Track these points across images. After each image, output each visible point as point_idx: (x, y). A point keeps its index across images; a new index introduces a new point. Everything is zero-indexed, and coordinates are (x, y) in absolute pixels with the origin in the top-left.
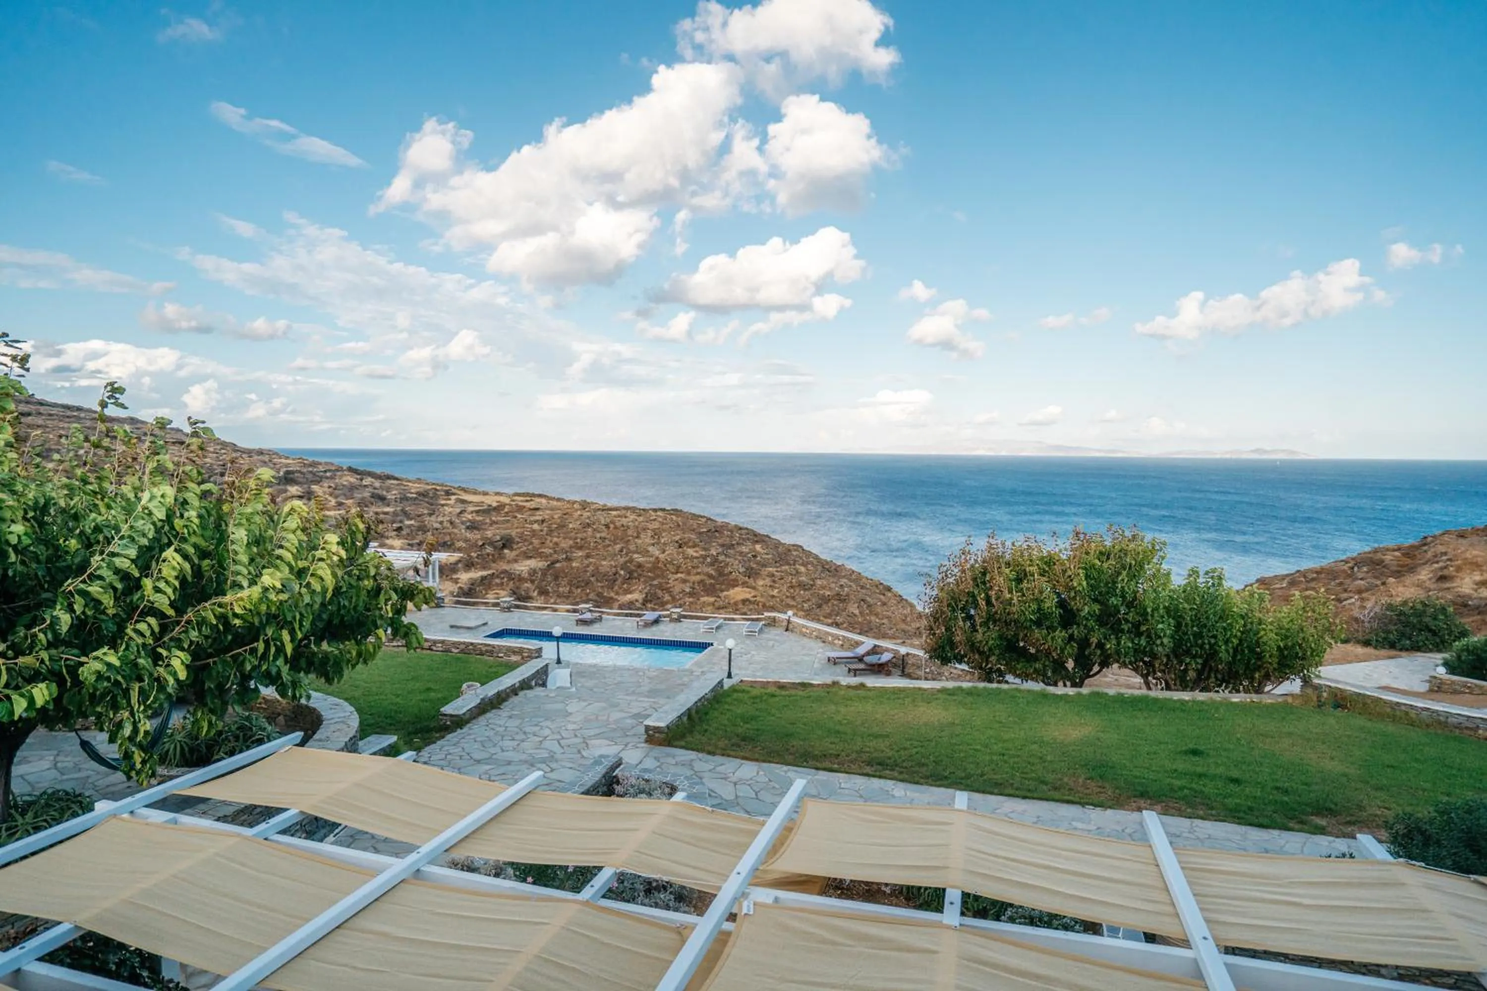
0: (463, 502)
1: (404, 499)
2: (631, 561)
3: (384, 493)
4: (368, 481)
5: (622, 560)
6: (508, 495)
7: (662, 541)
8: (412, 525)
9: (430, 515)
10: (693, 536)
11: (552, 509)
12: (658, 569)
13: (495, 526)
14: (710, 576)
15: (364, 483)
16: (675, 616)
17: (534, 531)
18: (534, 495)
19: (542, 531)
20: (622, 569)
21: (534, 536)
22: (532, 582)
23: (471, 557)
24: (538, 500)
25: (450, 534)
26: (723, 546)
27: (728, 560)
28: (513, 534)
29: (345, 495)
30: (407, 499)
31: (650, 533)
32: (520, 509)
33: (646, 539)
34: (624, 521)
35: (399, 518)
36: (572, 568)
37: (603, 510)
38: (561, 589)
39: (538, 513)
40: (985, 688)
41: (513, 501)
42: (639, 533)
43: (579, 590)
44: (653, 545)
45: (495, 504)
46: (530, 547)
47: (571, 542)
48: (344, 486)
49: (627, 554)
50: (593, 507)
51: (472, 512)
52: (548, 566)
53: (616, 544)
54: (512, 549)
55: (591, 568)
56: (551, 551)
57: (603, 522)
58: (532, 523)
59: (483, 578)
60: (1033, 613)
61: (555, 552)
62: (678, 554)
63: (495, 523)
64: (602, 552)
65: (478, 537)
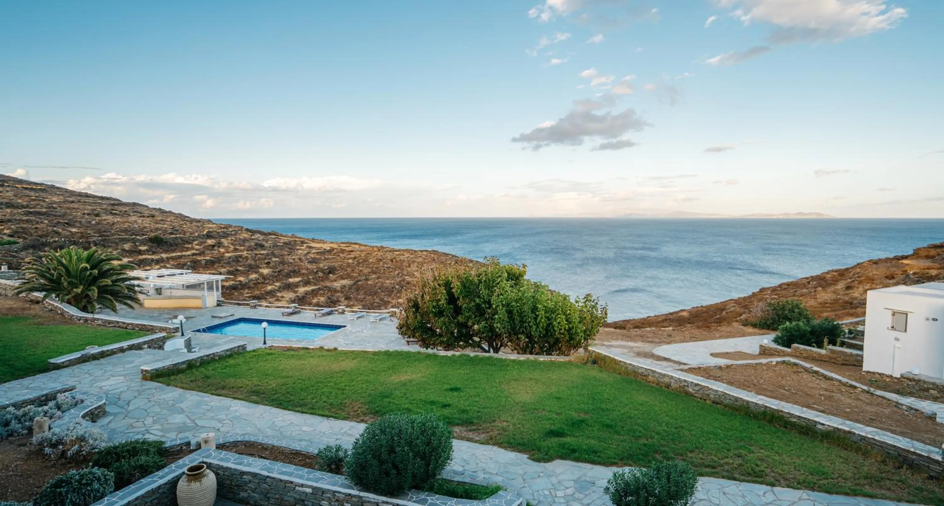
0: (310, 247)
1: (275, 246)
2: (404, 280)
3: (264, 243)
4: (257, 236)
5: (398, 280)
6: (337, 243)
8: (277, 261)
9: (289, 255)
11: (361, 251)
13: (327, 261)
15: (253, 237)
16: (341, 311)
17: (349, 263)
18: (352, 243)
19: (353, 263)
20: (397, 285)
21: (349, 266)
22: (342, 292)
23: (309, 278)
24: (354, 246)
25: (298, 266)
28: (336, 265)
29: (240, 244)
31: (416, 264)
32: (343, 251)
33: (414, 267)
34: (402, 258)
35: (270, 257)
36: (368, 285)
37: (390, 251)
38: (359, 297)
39: (354, 253)
41: (339, 246)
42: (410, 264)
44: (417, 271)
45: (328, 248)
46: (345, 273)
47: (370, 270)
48: (240, 239)
49: (401, 276)
50: (386, 250)
51: (314, 253)
52: (354, 283)
53: (395, 270)
54: (334, 274)
55: (379, 284)
56: (357, 275)
57: (389, 258)
58: (348, 259)
59: (313, 290)
61: (359, 275)
63: (326, 259)
64: (387, 275)
65: (315, 267)
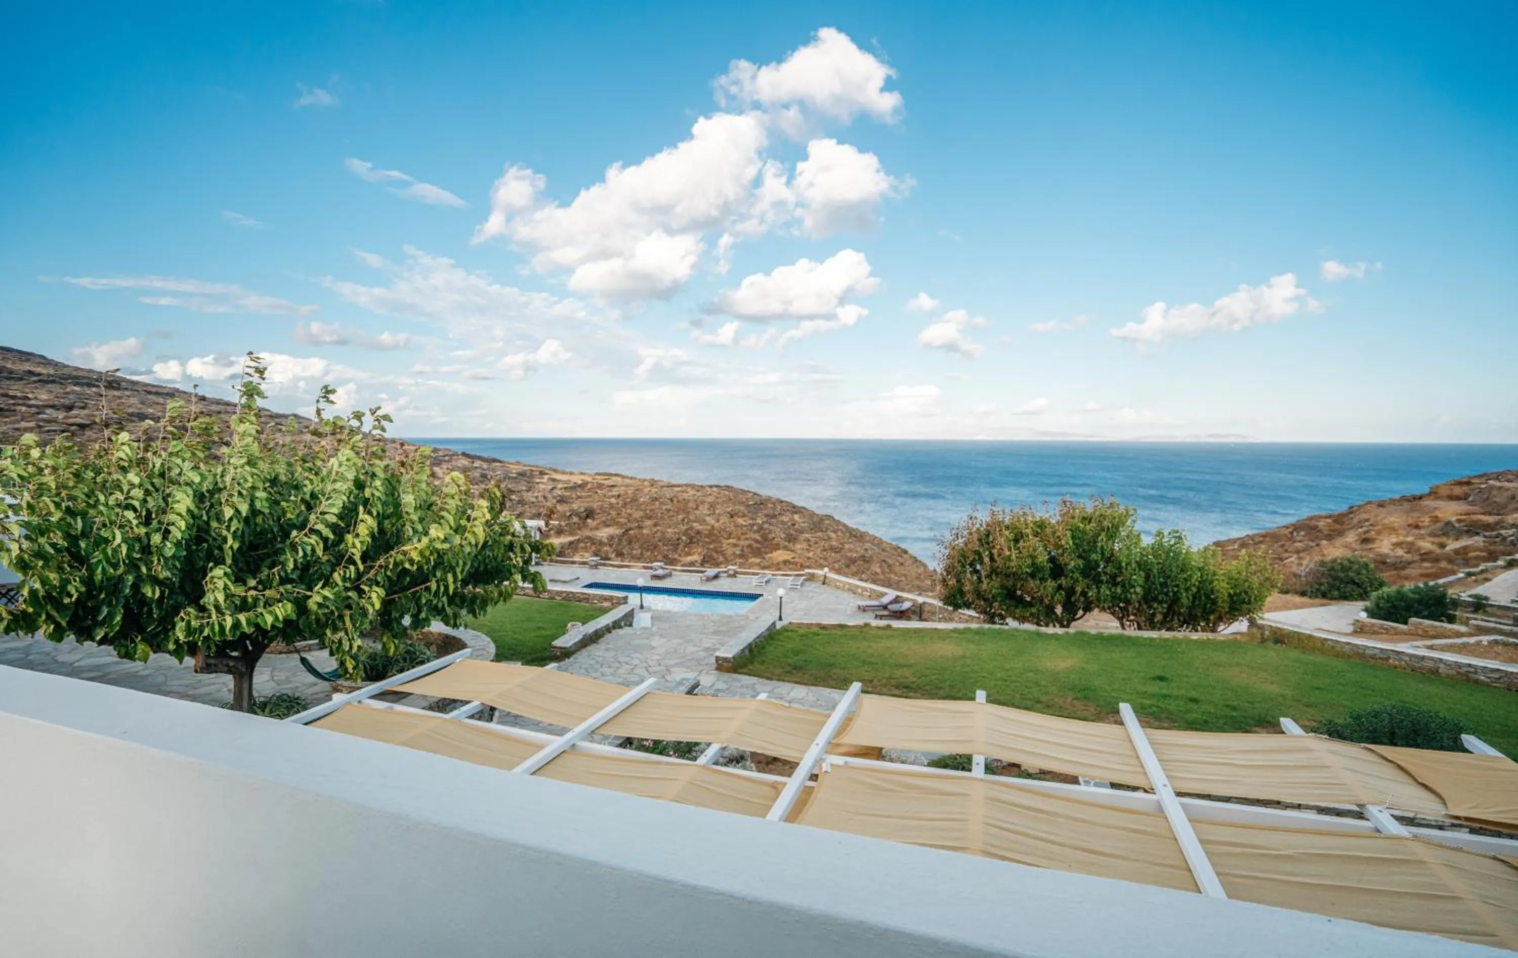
0: (554, 480)
2: (691, 528)
3: (491, 473)
4: (477, 463)
5: (684, 528)
6: (589, 475)
7: (717, 512)
9: (528, 491)
10: (742, 508)
11: (626, 486)
12: (713, 535)
13: (580, 500)
14: (757, 541)
15: (475, 465)
16: (731, 572)
17: (611, 503)
18: (611, 475)
19: (618, 503)
20: (684, 535)
21: (611, 507)
22: (611, 546)
23: (561, 525)
24: (614, 478)
26: (767, 516)
27: (771, 528)
28: (595, 506)
30: (509, 478)
31: (706, 506)
32: (600, 486)
33: (704, 510)
34: (685, 496)
36: (643, 535)
37: (668, 486)
38: (634, 552)
39: (616, 489)
40: (990, 629)
41: (594, 479)
42: (697, 505)
43: (649, 553)
44: (709, 515)
45: (580, 482)
46: (609, 517)
47: (642, 513)
49: (688, 523)
50: (661, 484)
51: (561, 488)
52: (624, 532)
53: (678, 514)
54: (593, 519)
55: (659, 534)
56: (626, 520)
57: (668, 496)
58: (609, 498)
59: (571, 543)
60: (1028, 567)
61: (629, 521)
62: (730, 523)
63: (579, 497)
64: (667, 521)
65: (567, 509)
